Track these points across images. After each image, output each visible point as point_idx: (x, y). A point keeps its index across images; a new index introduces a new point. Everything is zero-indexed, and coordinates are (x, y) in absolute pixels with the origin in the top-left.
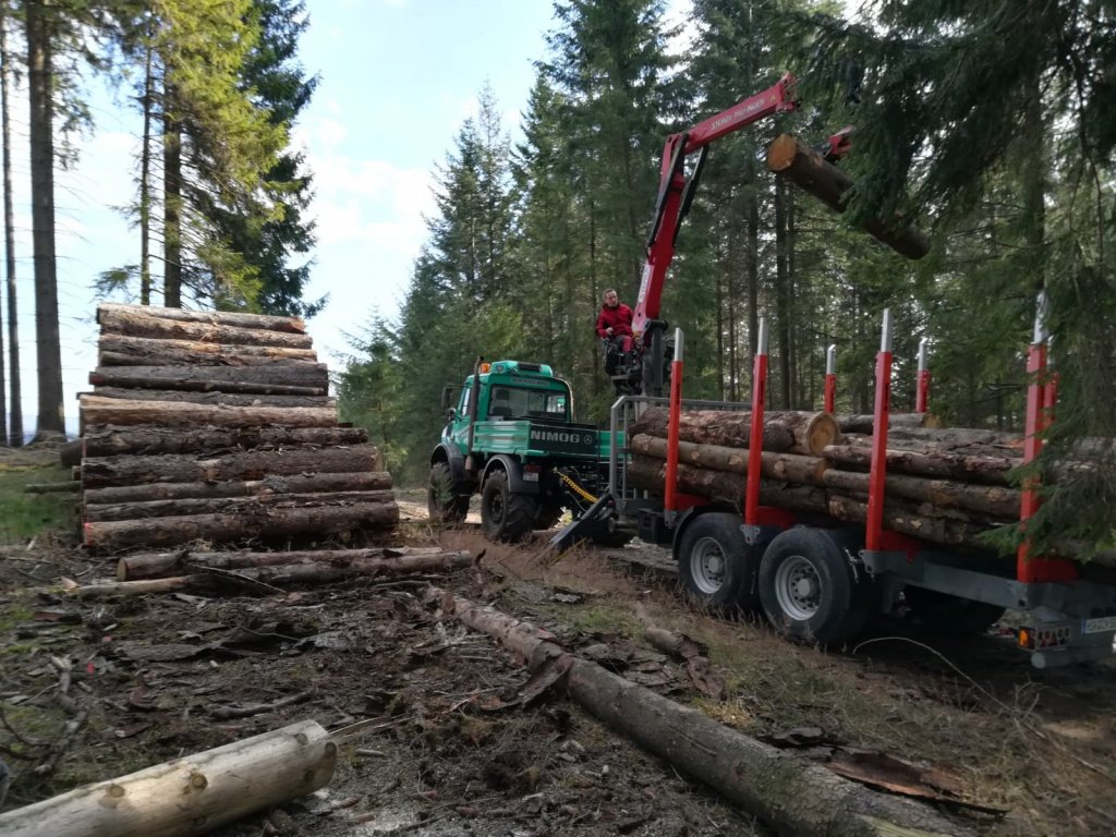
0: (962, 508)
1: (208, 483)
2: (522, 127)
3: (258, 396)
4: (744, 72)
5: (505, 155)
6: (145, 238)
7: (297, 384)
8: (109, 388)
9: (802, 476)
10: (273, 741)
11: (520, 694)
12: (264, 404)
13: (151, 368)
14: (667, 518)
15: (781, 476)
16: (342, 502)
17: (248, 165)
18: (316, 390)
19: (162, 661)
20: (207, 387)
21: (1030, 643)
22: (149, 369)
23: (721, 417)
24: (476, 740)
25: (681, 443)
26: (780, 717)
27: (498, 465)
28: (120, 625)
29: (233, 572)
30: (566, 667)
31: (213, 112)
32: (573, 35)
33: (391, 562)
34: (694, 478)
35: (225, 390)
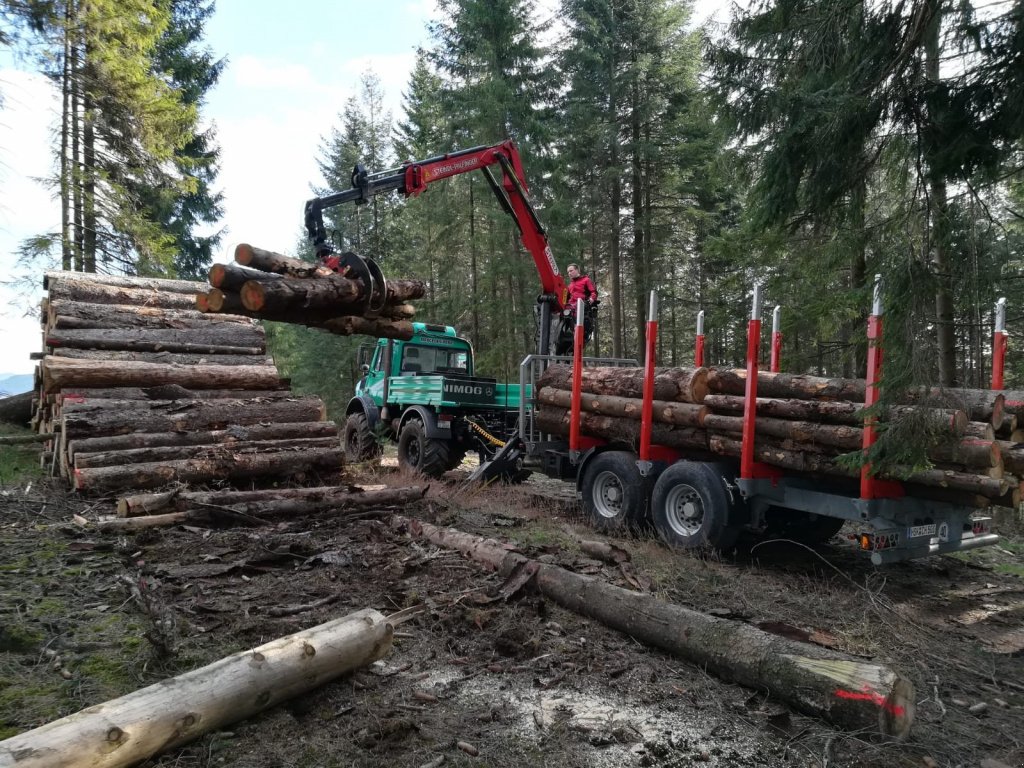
0: (817, 443)
1: (178, 432)
2: (404, 107)
3: (203, 356)
4: (607, 66)
5: (387, 131)
6: (65, 207)
7: (238, 345)
8: (67, 350)
9: (687, 420)
10: (349, 622)
11: (501, 591)
12: (209, 362)
13: (103, 331)
14: (572, 457)
15: (669, 420)
16: (296, 448)
17: (164, 142)
18: (255, 350)
19: (202, 577)
20: (157, 348)
21: (870, 546)
22: (101, 332)
23: (616, 372)
24: (479, 624)
25: (582, 394)
26: (697, 603)
27: (414, 414)
28: (145, 552)
29: (226, 507)
30: (534, 570)
31: (131, 91)
32: (453, 25)
33: (355, 497)
34: (594, 423)
35: (173, 350)
